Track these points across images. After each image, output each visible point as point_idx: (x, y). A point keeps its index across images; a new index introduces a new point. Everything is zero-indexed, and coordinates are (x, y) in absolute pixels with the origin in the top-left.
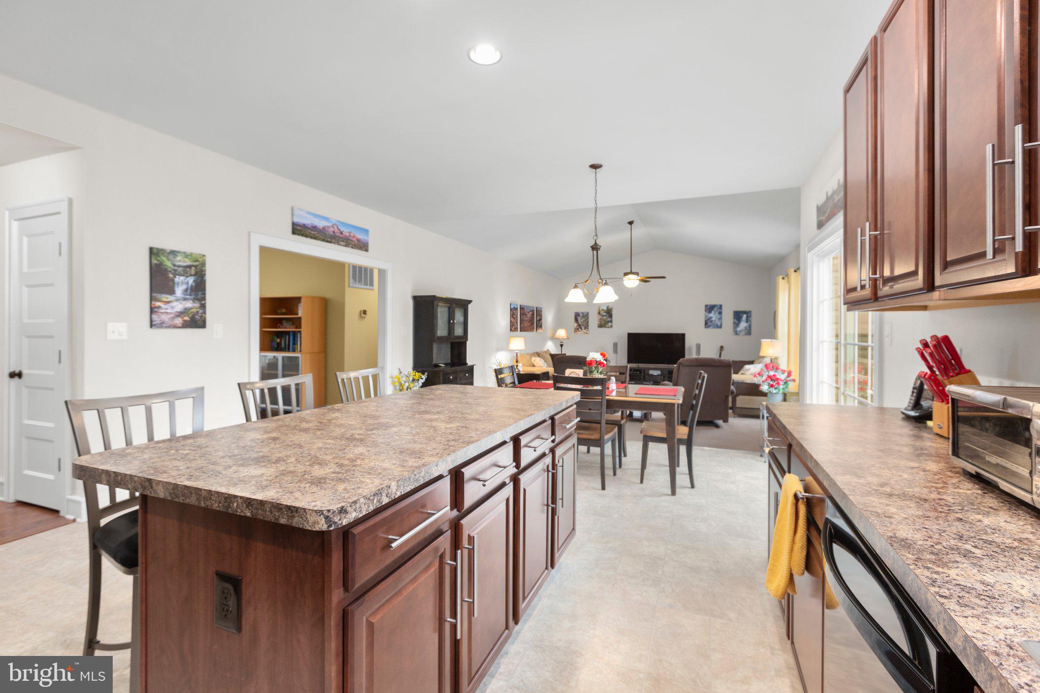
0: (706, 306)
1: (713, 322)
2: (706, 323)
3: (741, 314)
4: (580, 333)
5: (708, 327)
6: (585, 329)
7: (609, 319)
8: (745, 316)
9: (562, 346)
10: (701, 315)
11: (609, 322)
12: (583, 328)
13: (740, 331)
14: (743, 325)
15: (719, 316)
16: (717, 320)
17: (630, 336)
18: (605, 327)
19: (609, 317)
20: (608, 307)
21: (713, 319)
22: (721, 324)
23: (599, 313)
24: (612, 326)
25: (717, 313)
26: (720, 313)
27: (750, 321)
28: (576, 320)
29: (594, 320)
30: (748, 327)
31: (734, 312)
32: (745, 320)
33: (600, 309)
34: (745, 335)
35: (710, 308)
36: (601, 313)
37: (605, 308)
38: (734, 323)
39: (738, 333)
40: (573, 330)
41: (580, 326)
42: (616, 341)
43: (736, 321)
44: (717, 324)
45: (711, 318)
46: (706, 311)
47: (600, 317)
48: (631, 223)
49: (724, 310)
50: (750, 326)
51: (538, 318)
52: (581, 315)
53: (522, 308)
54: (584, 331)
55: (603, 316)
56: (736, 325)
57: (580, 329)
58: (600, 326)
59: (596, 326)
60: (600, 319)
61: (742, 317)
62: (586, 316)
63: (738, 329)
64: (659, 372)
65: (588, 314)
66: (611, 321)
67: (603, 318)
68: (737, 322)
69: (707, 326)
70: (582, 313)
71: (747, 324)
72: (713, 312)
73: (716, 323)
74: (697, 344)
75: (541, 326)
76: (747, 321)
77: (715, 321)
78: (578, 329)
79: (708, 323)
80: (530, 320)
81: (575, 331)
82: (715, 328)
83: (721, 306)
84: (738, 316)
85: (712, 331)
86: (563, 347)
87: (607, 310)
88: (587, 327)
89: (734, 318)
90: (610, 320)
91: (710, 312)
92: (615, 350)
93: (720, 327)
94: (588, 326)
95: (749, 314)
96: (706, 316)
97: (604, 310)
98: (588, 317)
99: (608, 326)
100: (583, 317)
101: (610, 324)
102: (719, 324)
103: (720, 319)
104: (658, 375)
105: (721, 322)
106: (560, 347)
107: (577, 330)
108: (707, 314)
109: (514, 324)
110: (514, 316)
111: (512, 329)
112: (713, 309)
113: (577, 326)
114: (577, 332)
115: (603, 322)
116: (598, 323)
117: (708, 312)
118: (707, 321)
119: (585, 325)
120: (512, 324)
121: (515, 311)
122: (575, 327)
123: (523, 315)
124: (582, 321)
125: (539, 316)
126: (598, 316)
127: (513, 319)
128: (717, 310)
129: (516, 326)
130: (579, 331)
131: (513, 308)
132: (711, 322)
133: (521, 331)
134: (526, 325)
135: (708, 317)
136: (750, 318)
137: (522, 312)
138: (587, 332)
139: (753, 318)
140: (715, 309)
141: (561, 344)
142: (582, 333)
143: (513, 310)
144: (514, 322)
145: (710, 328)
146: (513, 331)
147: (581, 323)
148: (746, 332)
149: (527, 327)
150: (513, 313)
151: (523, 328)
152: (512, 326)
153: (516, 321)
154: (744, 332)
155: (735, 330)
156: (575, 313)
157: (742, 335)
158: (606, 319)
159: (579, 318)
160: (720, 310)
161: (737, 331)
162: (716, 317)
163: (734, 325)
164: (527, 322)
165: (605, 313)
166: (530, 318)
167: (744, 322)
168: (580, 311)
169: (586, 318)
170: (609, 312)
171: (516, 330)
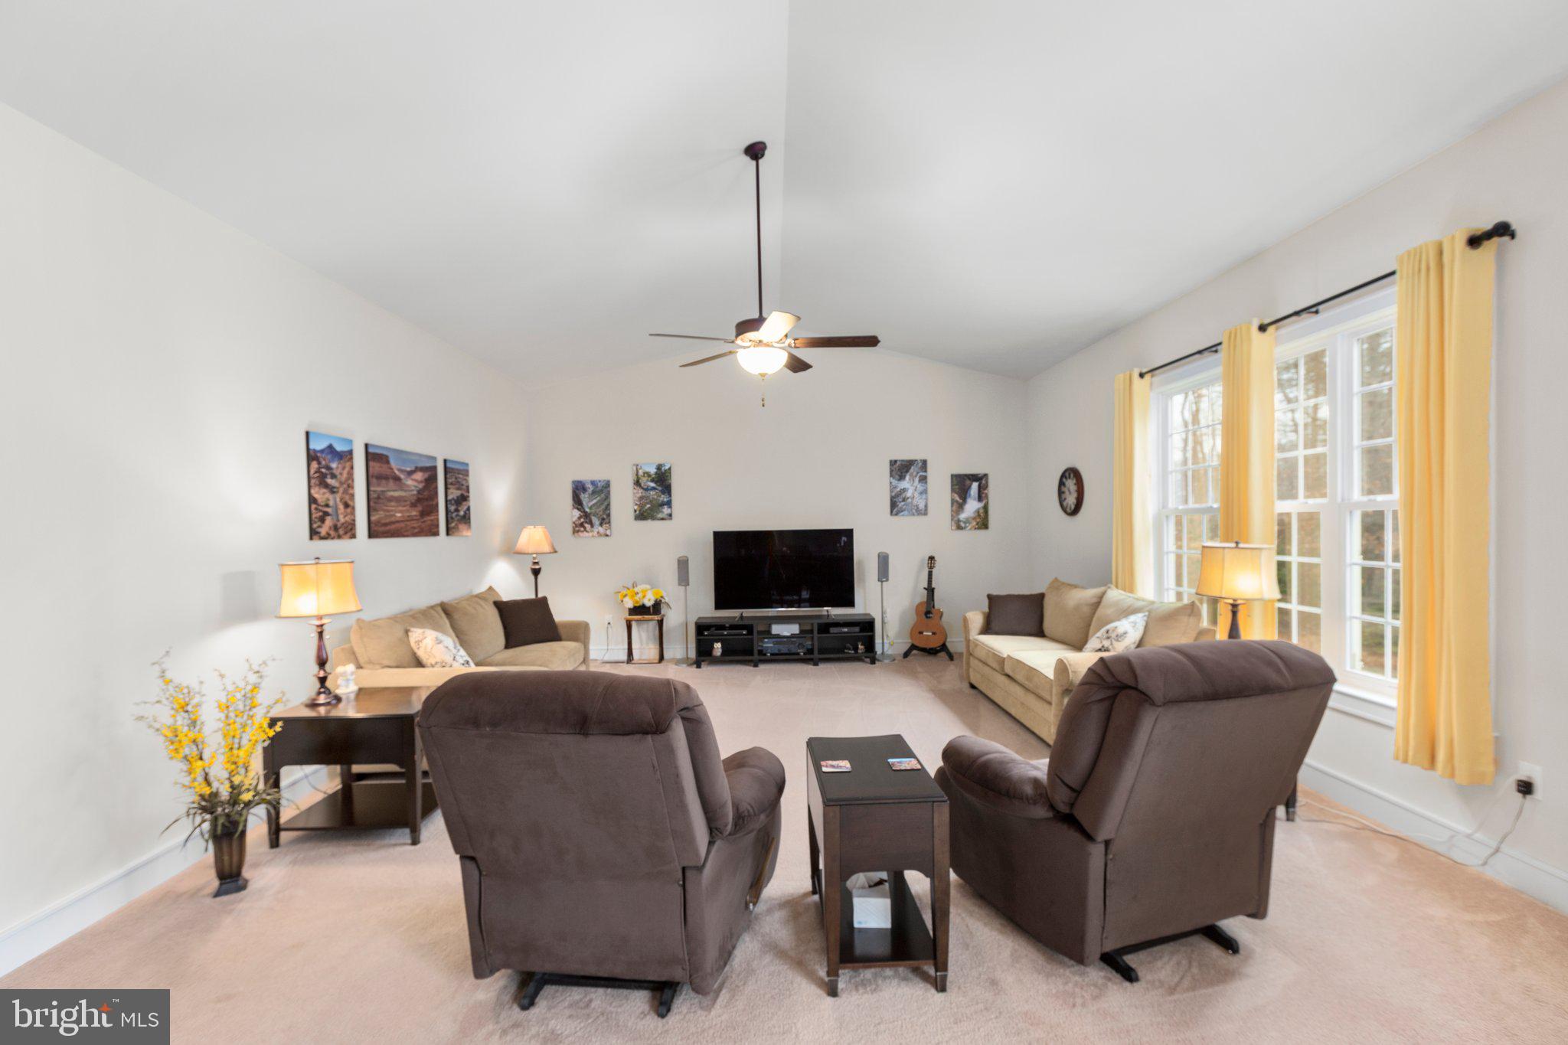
0: (893, 463)
1: (910, 500)
2: (893, 505)
3: (968, 482)
4: (590, 539)
5: (896, 515)
6: (601, 524)
7: (664, 498)
8: (975, 485)
9: (536, 572)
10: (882, 484)
11: (662, 504)
12: (596, 521)
13: (967, 521)
14: (972, 506)
15: (920, 488)
16: (916, 495)
17: (722, 540)
18: (653, 518)
19: (663, 492)
20: (659, 467)
21: (909, 494)
22: (926, 506)
23: (637, 483)
24: (670, 515)
25: (917, 479)
26: (923, 479)
27: (987, 496)
28: (577, 502)
29: (623, 500)
30: (981, 511)
31: (953, 476)
32: (977, 496)
33: (641, 472)
34: (975, 529)
35: (901, 469)
36: (644, 481)
37: (653, 470)
38: (953, 501)
39: (963, 525)
40: (569, 527)
41: (586, 516)
42: (682, 553)
43: (957, 498)
44: (917, 506)
45: (904, 490)
46: (891, 476)
47: (640, 492)
48: (755, 151)
49: (931, 474)
50: (986, 508)
51: (454, 494)
52: (590, 488)
53: (374, 456)
54: (601, 530)
55: (646, 490)
56: (959, 506)
57: (588, 526)
58: (642, 516)
59: (632, 515)
60: (641, 498)
61: (970, 487)
62: (603, 490)
63: (963, 516)
64: (793, 629)
65: (607, 485)
66: (669, 504)
67: (647, 494)
68: (960, 501)
69: (894, 512)
70: (593, 483)
71: (981, 505)
72: (907, 477)
73: (915, 503)
74: (880, 556)
75: (466, 519)
76: (980, 499)
77: (912, 498)
78: (582, 525)
79: (896, 504)
80: (419, 500)
81: (575, 532)
82: (914, 515)
83: (925, 462)
84: (962, 484)
85: (904, 521)
86: (539, 577)
87: (656, 473)
88: (606, 520)
89: (953, 490)
90: (665, 500)
91: (901, 478)
92: (684, 579)
93: (924, 512)
94: (609, 516)
95: (984, 482)
96: (892, 488)
97: (648, 474)
98: (609, 492)
99: (660, 516)
100: (594, 492)
101: (666, 510)
102: (922, 505)
103: (925, 492)
104: (793, 636)
105: (927, 499)
106: (532, 577)
107: (578, 527)
108: (895, 482)
109: (329, 510)
110: (329, 481)
111: (323, 531)
112: (907, 471)
113: (579, 518)
114: (580, 533)
115: (648, 506)
116: (636, 507)
117: (897, 477)
118: (896, 500)
119: (601, 513)
120: (321, 511)
121: (332, 461)
122: (574, 520)
123: (384, 482)
124: (594, 505)
125: (458, 489)
126: (635, 491)
127: (324, 494)
128: (918, 473)
129: (342, 519)
130: (587, 531)
131: (322, 451)
132: (904, 500)
133: (372, 534)
134: (399, 515)
135: (899, 489)
136: (986, 491)
137: (376, 467)
138: (608, 532)
139: (992, 491)
140: (912, 470)
141: (537, 567)
142: (593, 536)
143: (321, 459)
144: (331, 503)
145: (903, 515)
146: (327, 537)
147: (591, 508)
148: (977, 524)
149: (402, 521)
150: (323, 470)
151: (386, 525)
152: (322, 520)
153: (341, 500)
154: (974, 523)
155: (955, 519)
156: (574, 482)
157: (970, 529)
158: (655, 497)
159: (584, 497)
160: (924, 474)
161: (959, 521)
162: (915, 490)
163: (954, 508)
164: (403, 504)
165: (652, 481)
166: (415, 492)
167: (975, 499)
168: (586, 476)
169: (603, 495)
170: (662, 479)
171: (346, 533)
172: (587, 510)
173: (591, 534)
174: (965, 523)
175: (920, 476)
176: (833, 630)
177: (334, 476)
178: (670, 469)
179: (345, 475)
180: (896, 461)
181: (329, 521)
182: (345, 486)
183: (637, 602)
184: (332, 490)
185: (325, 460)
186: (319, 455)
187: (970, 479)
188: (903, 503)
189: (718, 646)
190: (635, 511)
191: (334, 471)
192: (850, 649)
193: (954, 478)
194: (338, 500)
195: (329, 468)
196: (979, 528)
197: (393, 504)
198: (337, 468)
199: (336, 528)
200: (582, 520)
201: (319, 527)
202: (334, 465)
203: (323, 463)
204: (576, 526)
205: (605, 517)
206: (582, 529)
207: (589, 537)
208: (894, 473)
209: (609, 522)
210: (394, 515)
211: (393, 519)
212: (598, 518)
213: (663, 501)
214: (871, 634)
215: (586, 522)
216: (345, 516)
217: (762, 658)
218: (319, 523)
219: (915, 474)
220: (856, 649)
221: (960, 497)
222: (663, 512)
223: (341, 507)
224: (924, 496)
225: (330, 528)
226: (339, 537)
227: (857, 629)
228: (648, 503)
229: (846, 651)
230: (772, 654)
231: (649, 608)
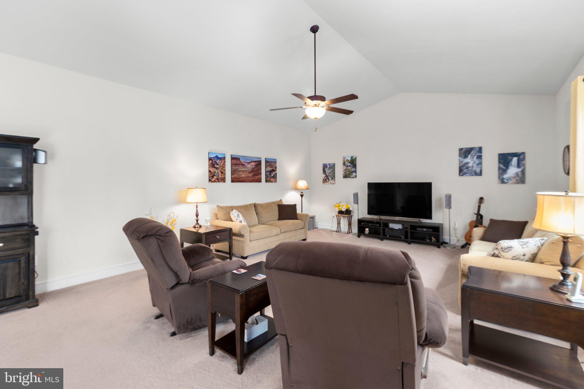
0: (460, 150)
1: (470, 168)
2: (461, 170)
3: (510, 157)
4: (328, 186)
5: (462, 175)
6: (332, 180)
7: (353, 170)
8: (515, 159)
10: (455, 161)
11: (353, 172)
12: (330, 178)
13: (509, 179)
14: (513, 171)
15: (477, 161)
16: (475, 165)
17: (371, 185)
18: (349, 177)
19: (353, 167)
20: (352, 158)
21: (470, 165)
22: (481, 171)
23: (344, 164)
24: (356, 176)
25: (475, 157)
26: (480, 157)
27: (524, 165)
28: (324, 171)
29: (340, 171)
30: (520, 173)
31: (500, 155)
32: (516, 165)
33: (345, 160)
34: (515, 183)
35: (465, 153)
36: (346, 163)
37: (349, 159)
38: (499, 168)
39: (506, 181)
40: (322, 180)
41: (327, 176)
42: (355, 192)
43: (502, 166)
44: (475, 171)
45: (467, 163)
46: (460, 156)
47: (345, 167)
48: (314, 30)
49: (485, 154)
50: (523, 172)
51: (269, 169)
52: (328, 166)
53: (234, 159)
54: (332, 182)
55: (347, 166)
56: (503, 171)
57: (327, 180)
58: (345, 176)
59: (342, 176)
60: (345, 170)
61: (511, 160)
62: (333, 167)
63: (506, 176)
64: (399, 226)
65: (334, 165)
66: (355, 172)
67: (348, 168)
68: (505, 168)
69: (461, 174)
70: (329, 164)
71: (519, 170)
72: (469, 156)
73: (474, 169)
74: (446, 196)
75: (275, 177)
76: (519, 166)
77: (473, 167)
78: (325, 180)
79: (462, 170)
80: (252, 171)
81: (324, 182)
82: (473, 175)
83: (480, 148)
84: (505, 159)
85: (468, 179)
86: (303, 197)
87: (351, 160)
88: (333, 178)
89: (500, 162)
90: (354, 170)
91: (466, 157)
92: (356, 201)
93: (480, 174)
94: (334, 176)
95: (521, 157)
96: (461, 162)
97: (348, 160)
98: (335, 167)
99: (352, 176)
100: (330, 168)
101: (354, 174)
102: (478, 171)
103: (480, 163)
104: (399, 229)
105: (481, 167)
107: (325, 181)
108: (462, 159)
109: (215, 174)
110: (216, 166)
111: (213, 180)
112: (469, 153)
113: (325, 177)
114: (325, 183)
115: (348, 173)
116: (343, 173)
117: (463, 157)
118: (462, 168)
119: (332, 175)
120: (212, 174)
121: (217, 160)
122: (323, 178)
123: (237, 166)
124: (329, 172)
125: (271, 167)
126: (343, 167)
127: (214, 169)
128: (476, 154)
129: (220, 177)
130: (327, 182)
131: (213, 158)
132: (467, 168)
133: (233, 181)
134: (244, 176)
135: (464, 163)
136: (523, 162)
137: (235, 161)
138: (334, 183)
139: (529, 162)
140: (472, 153)
141: (302, 194)
142: (329, 184)
143: (213, 160)
144: (216, 172)
145: (466, 176)
146: (215, 181)
147: (328, 174)
148: (517, 180)
149: (245, 178)
150: (214, 163)
151: (238, 178)
152: (213, 177)
153: (220, 171)
154: (514, 180)
155: (501, 178)
156: (323, 164)
157: (511, 183)
158: (350, 169)
159: (326, 169)
160: (480, 154)
161: (503, 179)
162: (474, 163)
163: (500, 172)
164: (246, 172)
165: (349, 163)
166: (251, 169)
167: (515, 167)
168: (327, 162)
169: (332, 169)
170: (353, 162)
171: (222, 181)
172: (327, 174)
173: (328, 183)
174: (507, 180)
175: (478, 155)
176: (418, 229)
177: (217, 164)
178: (356, 158)
179: (222, 164)
180: (462, 149)
181: (215, 177)
182: (222, 167)
183: (340, 209)
184: (217, 168)
185: (214, 160)
186: (212, 159)
187: (511, 156)
188: (466, 170)
189: (367, 229)
190: (343, 175)
191: (218, 163)
192: (427, 239)
193: (500, 156)
194: (219, 171)
195: (216, 162)
196: (517, 183)
197: (241, 172)
198: (219, 162)
199: (218, 179)
200: (326, 178)
201: (211, 179)
202: (218, 161)
203: (214, 161)
204: (324, 180)
205: (333, 177)
206: (326, 181)
207: (328, 184)
208: (461, 154)
209: (335, 179)
210: (242, 176)
211: (241, 177)
212: (331, 177)
213: (353, 171)
214: (438, 233)
215: (327, 179)
216: (221, 176)
217: (385, 237)
218: (212, 178)
219: (474, 154)
220: (431, 240)
221: (504, 166)
222: (353, 175)
223: (220, 173)
224: (480, 166)
225: (216, 179)
226: (219, 182)
227: (431, 230)
228: (347, 171)
229: (426, 240)
230: (389, 236)
231: (344, 212)
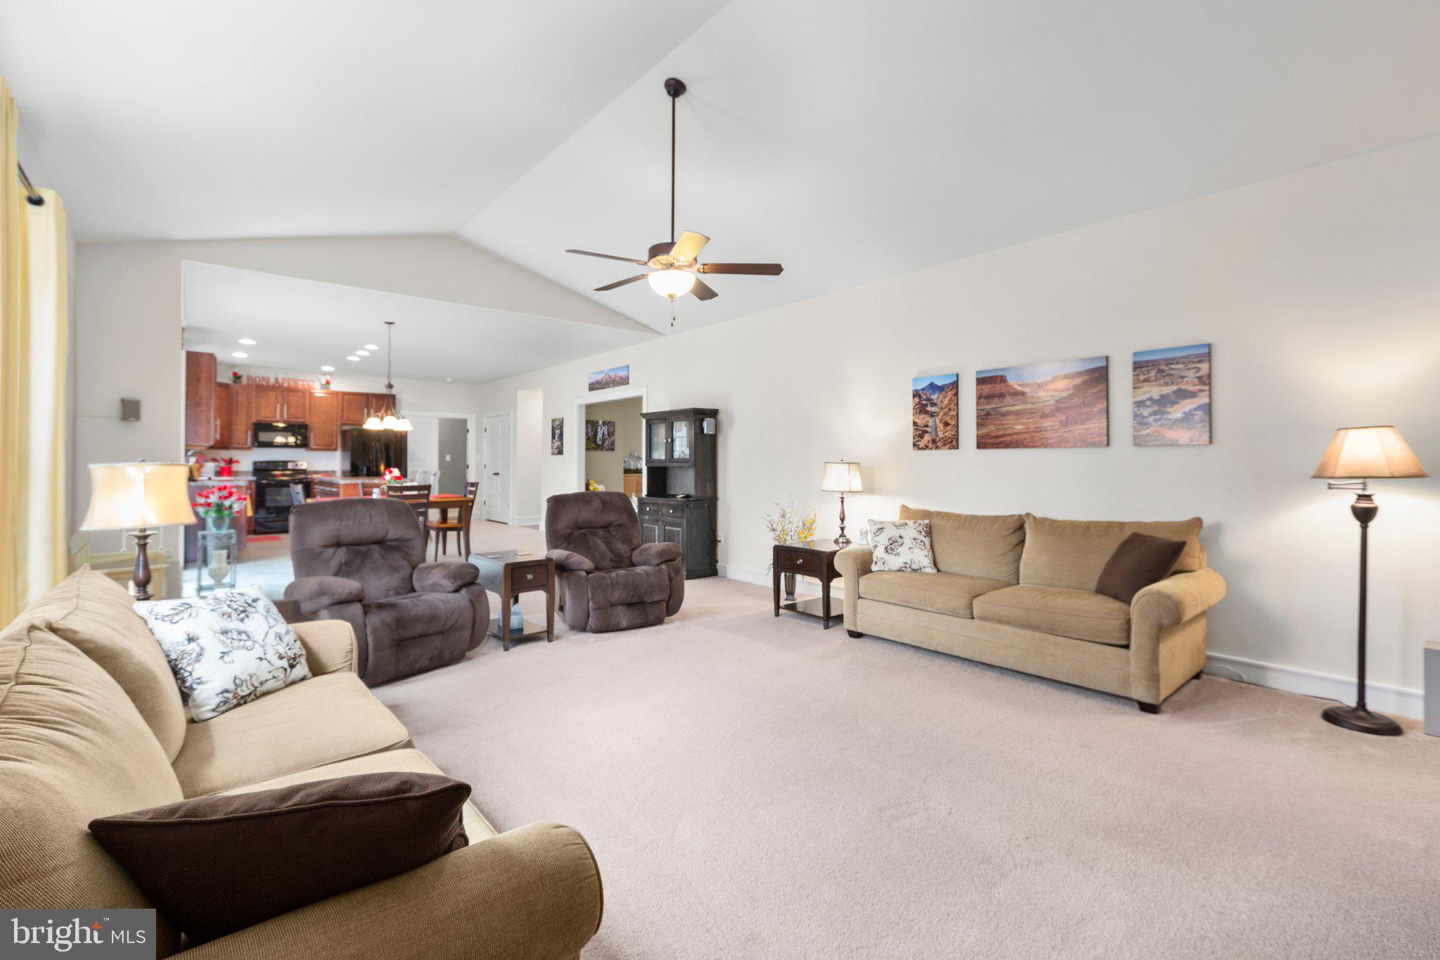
109: (928, 429)
110: (929, 408)
111: (922, 444)
120: (920, 430)
121: (934, 394)
123: (996, 399)
127: (924, 418)
129: (941, 435)
131: (923, 389)
133: (981, 445)
143: (922, 395)
144: (930, 424)
146: (926, 447)
149: (1026, 433)
150: (924, 402)
151: (997, 437)
152: (921, 436)
153: (940, 421)
164: (1027, 416)
166: (1053, 402)
171: (945, 445)
177: (934, 404)
179: (946, 401)
181: (927, 437)
182: (946, 410)
184: (932, 415)
185: (926, 395)
186: (920, 392)
191: (935, 401)
194: (938, 421)
195: (929, 399)
197: (1009, 417)
198: (938, 398)
199: (934, 441)
201: (917, 441)
202: (934, 397)
203: (924, 397)
210: (1012, 428)
211: (1010, 431)
216: (944, 433)
218: (918, 439)
223: (941, 426)
225: (929, 442)
226: (937, 448)
